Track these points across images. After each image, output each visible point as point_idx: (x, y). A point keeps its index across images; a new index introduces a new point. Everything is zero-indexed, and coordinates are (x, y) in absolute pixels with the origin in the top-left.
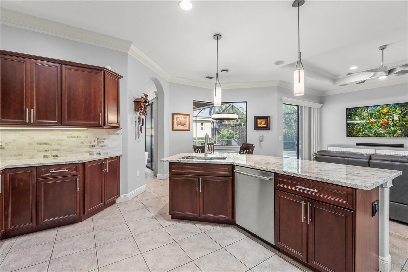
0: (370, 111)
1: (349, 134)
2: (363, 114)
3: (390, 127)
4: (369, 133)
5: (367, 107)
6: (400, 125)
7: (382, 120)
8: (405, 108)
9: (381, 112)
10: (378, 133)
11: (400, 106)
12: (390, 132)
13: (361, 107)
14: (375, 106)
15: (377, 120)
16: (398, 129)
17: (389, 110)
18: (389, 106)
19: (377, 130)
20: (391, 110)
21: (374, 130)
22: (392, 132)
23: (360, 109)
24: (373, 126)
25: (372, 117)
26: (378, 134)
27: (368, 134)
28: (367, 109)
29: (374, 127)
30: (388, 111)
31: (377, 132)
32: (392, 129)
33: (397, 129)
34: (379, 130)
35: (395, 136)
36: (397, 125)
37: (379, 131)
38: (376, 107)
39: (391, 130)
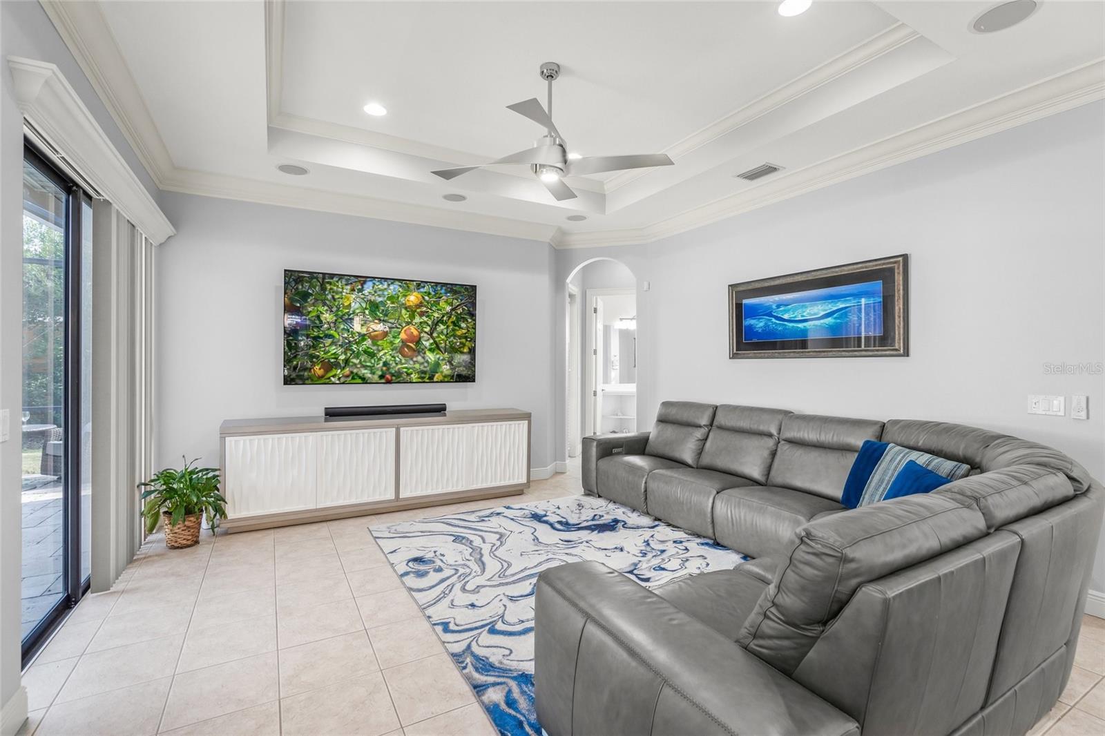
0: (370, 293)
1: (295, 375)
2: (348, 303)
3: (425, 353)
4: (366, 371)
5: (363, 280)
6: (447, 347)
7: (403, 328)
8: (461, 298)
9: (403, 304)
10: (393, 372)
11: (449, 292)
12: (425, 367)
13: (341, 276)
14: (386, 279)
15: (390, 328)
16: (443, 360)
17: (423, 298)
18: (424, 287)
19: (391, 362)
20: (427, 298)
21: (380, 359)
22: (428, 369)
23: (337, 282)
24: (378, 346)
25: (376, 314)
26: (391, 373)
27: (364, 374)
28: (363, 287)
29: (380, 351)
30: (421, 303)
31: (388, 369)
32: (429, 360)
33: (441, 358)
34: (395, 361)
35: (435, 379)
36: (440, 346)
37: (394, 365)
38: (389, 285)
39: (427, 362)
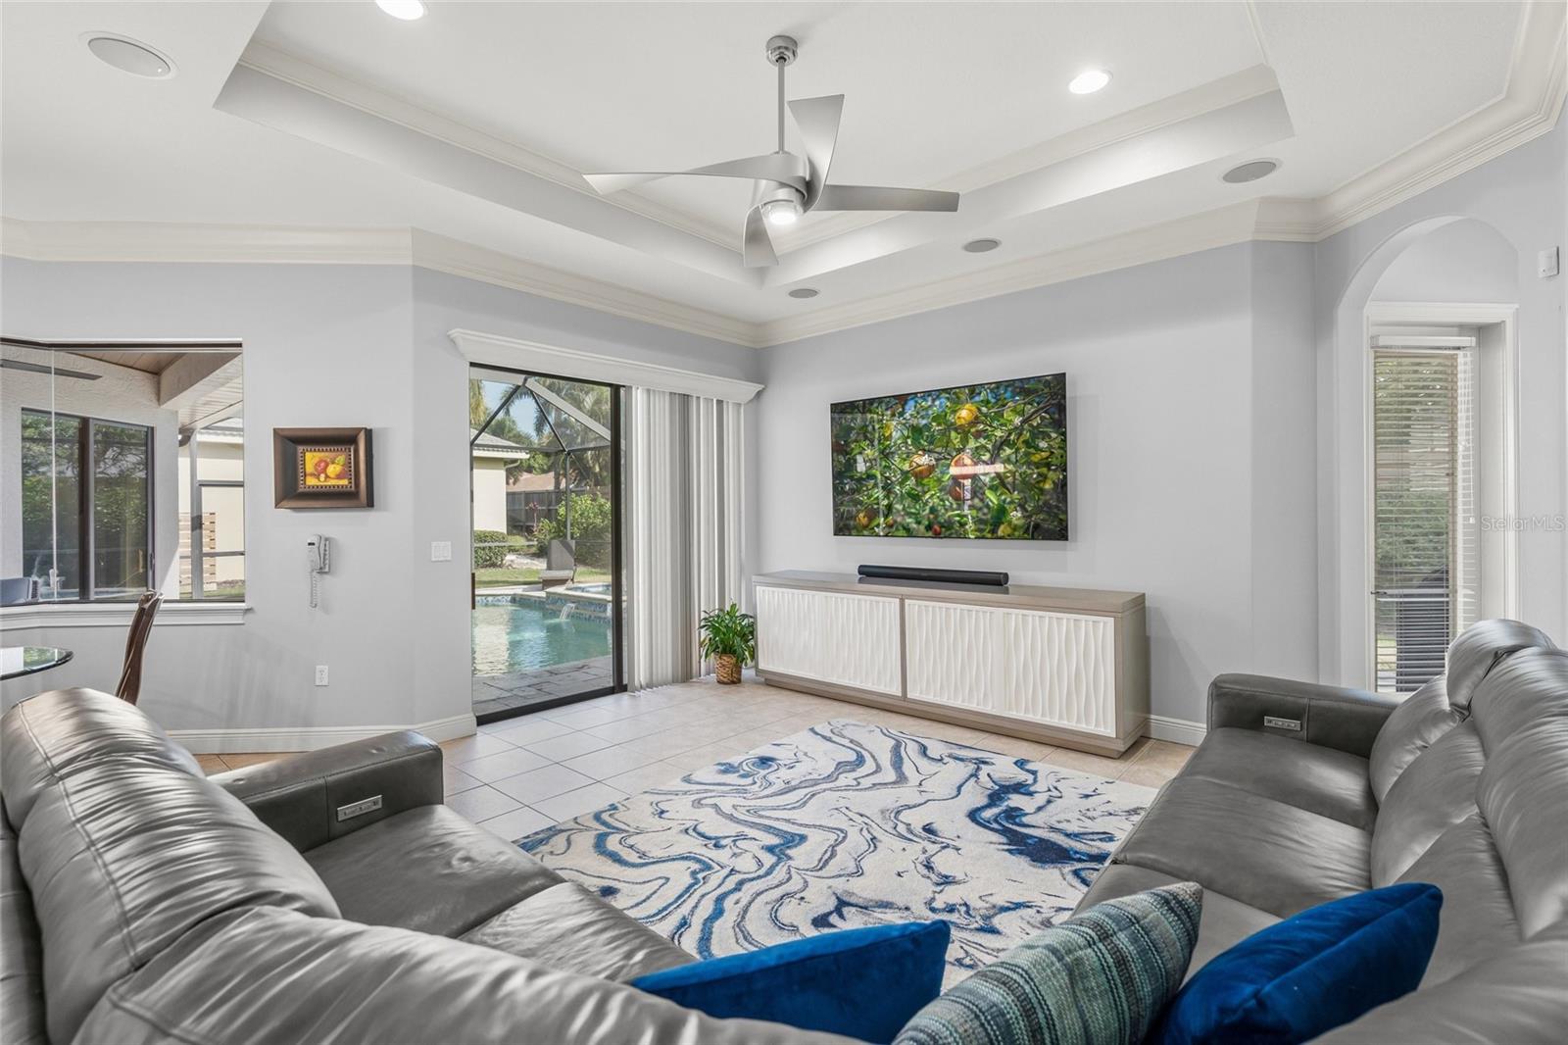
0: (911, 415)
1: (844, 526)
2: (889, 432)
3: (984, 493)
4: (910, 520)
5: (903, 399)
6: (1017, 482)
7: (953, 458)
8: (1037, 400)
9: (952, 424)
10: (942, 521)
11: (1018, 394)
12: (984, 514)
13: (880, 400)
14: (929, 393)
15: (937, 460)
16: (1010, 503)
17: (979, 410)
18: (979, 394)
19: (939, 508)
20: (984, 409)
21: (926, 504)
22: (989, 516)
23: (877, 408)
24: (924, 485)
25: (920, 443)
26: (939, 523)
27: (908, 524)
28: (904, 409)
29: (925, 493)
30: (976, 418)
31: (936, 517)
32: (990, 503)
33: (1008, 500)
34: (944, 505)
35: (1000, 533)
36: (1006, 481)
37: (943, 511)
38: (934, 400)
39: (988, 506)
